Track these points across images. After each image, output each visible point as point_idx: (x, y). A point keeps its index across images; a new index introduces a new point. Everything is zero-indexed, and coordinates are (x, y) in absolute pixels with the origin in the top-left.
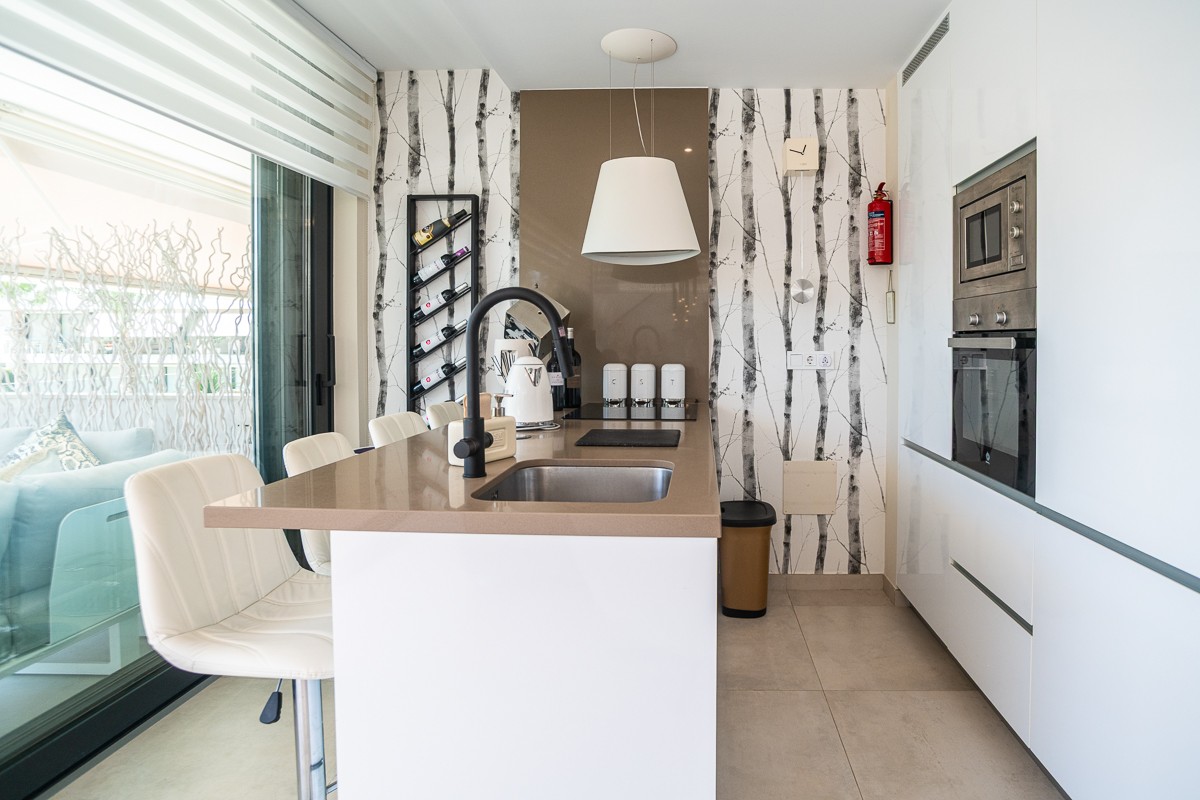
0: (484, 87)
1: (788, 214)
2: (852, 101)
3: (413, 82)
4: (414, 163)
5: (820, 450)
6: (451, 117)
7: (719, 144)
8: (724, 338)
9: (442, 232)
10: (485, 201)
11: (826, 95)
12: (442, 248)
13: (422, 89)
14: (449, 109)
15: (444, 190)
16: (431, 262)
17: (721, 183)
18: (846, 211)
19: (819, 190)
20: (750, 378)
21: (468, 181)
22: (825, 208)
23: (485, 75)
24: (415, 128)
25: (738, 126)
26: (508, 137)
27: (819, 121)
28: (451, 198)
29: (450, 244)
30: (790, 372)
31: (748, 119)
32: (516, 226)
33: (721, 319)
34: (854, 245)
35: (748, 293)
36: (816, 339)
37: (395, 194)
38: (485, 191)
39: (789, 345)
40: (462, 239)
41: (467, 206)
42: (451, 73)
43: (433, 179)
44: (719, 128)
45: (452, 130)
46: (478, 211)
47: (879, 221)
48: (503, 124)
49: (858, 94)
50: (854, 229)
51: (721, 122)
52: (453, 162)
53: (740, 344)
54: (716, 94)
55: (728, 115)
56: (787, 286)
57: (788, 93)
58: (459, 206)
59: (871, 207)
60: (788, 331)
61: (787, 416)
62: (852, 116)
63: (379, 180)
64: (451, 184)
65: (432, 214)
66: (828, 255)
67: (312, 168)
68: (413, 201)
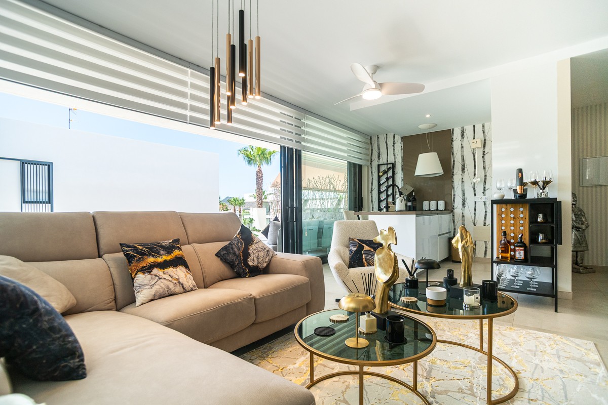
0: (394, 137)
1: (475, 159)
3: (378, 138)
4: (379, 157)
5: (485, 223)
6: (387, 145)
7: (454, 143)
8: (456, 194)
9: (385, 172)
10: (395, 164)
11: (486, 125)
12: (385, 176)
13: (380, 139)
14: (386, 143)
15: (386, 162)
16: (383, 180)
17: (455, 153)
19: (484, 152)
20: (464, 204)
21: (391, 160)
22: (486, 156)
23: (394, 135)
24: (379, 149)
25: (460, 137)
26: (400, 149)
27: (484, 132)
28: (387, 164)
29: (387, 175)
30: (475, 202)
31: (463, 135)
32: (402, 169)
33: (455, 189)
35: (463, 182)
36: (483, 193)
37: (375, 164)
38: (395, 162)
39: (475, 195)
40: (390, 174)
41: (391, 166)
42: (387, 135)
43: (383, 160)
44: (454, 139)
45: (387, 148)
46: (393, 166)
48: (399, 145)
51: (454, 137)
52: (388, 155)
53: (461, 195)
54: (453, 130)
55: (457, 135)
57: (474, 126)
58: (389, 166)
60: (475, 191)
61: (475, 214)
63: (371, 161)
64: (387, 161)
65: (383, 168)
66: (487, 170)
67: (358, 162)
68: (379, 166)
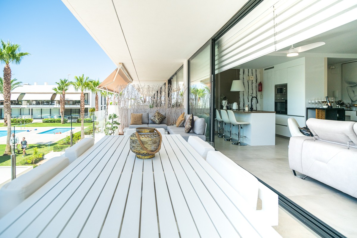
1: (248, 85)
2: (256, 71)
7: (240, 76)
8: (241, 101)
11: (253, 70)
18: (255, 85)
19: (252, 82)
20: (244, 106)
22: (253, 84)
25: (242, 74)
27: (252, 73)
30: (249, 105)
31: (244, 73)
33: (240, 98)
34: (256, 89)
35: (243, 95)
39: (248, 102)
44: (240, 74)
47: (260, 86)
49: (257, 70)
50: (256, 87)
53: (243, 101)
54: (240, 69)
55: (241, 72)
56: (248, 94)
57: (248, 70)
59: (259, 85)
60: (248, 100)
62: (256, 73)
66: (253, 90)
